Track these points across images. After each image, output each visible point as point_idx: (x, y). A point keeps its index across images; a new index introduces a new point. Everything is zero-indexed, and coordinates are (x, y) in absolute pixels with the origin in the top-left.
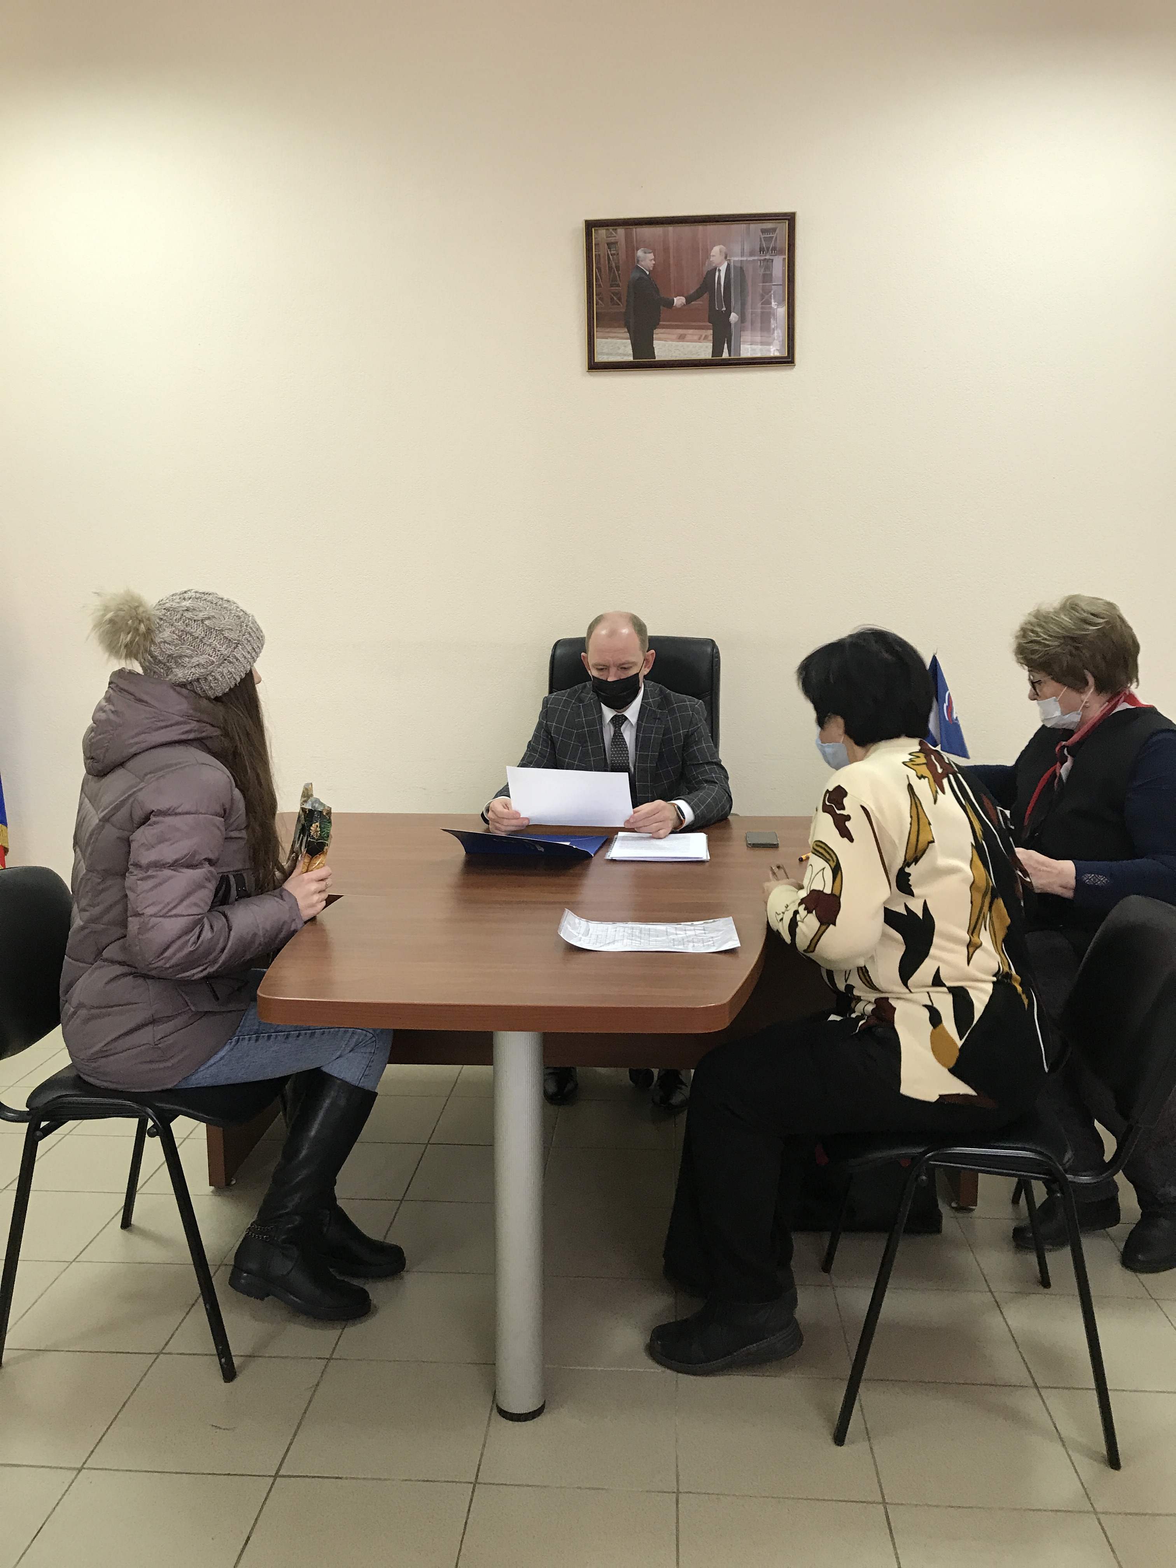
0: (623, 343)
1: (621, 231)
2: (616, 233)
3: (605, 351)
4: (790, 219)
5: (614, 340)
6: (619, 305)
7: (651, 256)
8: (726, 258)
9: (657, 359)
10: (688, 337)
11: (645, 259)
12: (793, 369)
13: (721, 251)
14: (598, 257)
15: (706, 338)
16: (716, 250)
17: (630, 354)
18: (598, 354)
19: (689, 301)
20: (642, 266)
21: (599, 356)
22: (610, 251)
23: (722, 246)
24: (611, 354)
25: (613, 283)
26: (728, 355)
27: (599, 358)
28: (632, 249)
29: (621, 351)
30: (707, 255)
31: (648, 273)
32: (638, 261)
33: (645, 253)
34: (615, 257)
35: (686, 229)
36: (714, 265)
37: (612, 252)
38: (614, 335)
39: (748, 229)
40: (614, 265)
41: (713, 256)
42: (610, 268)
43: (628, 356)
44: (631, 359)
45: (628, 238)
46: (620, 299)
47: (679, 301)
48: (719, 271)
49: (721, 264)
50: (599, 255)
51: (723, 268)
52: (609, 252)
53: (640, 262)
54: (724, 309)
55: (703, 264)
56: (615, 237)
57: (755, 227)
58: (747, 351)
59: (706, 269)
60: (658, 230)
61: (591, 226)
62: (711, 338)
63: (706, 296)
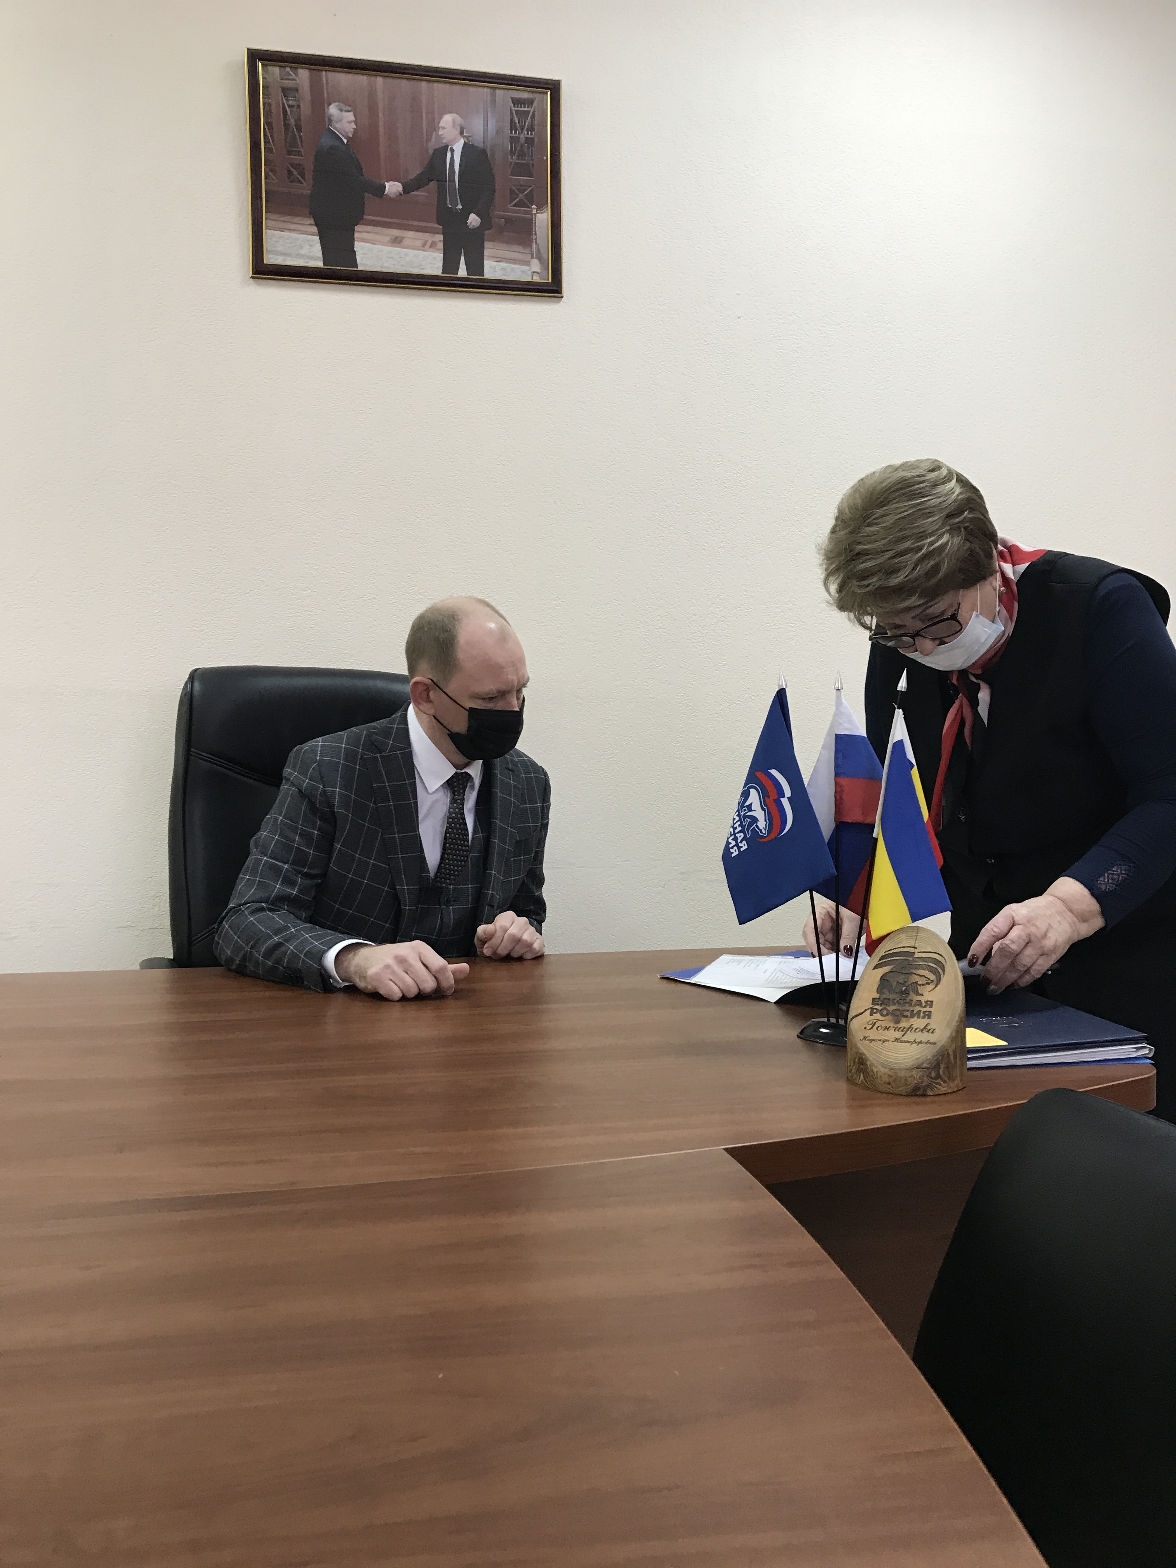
0: (308, 240)
1: (303, 75)
2: (296, 74)
3: (280, 249)
4: (554, 87)
5: (294, 235)
6: (302, 183)
7: (350, 116)
8: (462, 133)
9: (360, 268)
10: (406, 242)
11: (340, 121)
12: (559, 302)
13: (454, 122)
14: (267, 107)
15: (433, 245)
16: (447, 120)
17: (319, 258)
18: (269, 252)
19: (407, 189)
20: (335, 128)
21: (271, 256)
22: (287, 100)
23: (454, 115)
24: (289, 255)
25: (291, 148)
26: (466, 273)
27: (270, 259)
28: (319, 103)
29: (303, 252)
30: (434, 127)
31: (345, 141)
32: (330, 121)
33: (341, 110)
34: (295, 109)
35: (404, 85)
36: (444, 141)
37: (291, 103)
38: (293, 226)
39: (494, 96)
40: (292, 122)
41: (443, 128)
42: (287, 126)
43: (316, 259)
44: (320, 264)
45: (316, 86)
46: (303, 175)
47: (393, 188)
48: (452, 151)
49: (454, 141)
50: (270, 105)
51: (458, 147)
52: (285, 101)
53: (334, 123)
54: (460, 207)
55: (429, 140)
56: (294, 80)
57: (504, 95)
58: (493, 270)
59: (433, 145)
60: (362, 80)
61: (255, 56)
62: (441, 245)
63: (433, 185)
